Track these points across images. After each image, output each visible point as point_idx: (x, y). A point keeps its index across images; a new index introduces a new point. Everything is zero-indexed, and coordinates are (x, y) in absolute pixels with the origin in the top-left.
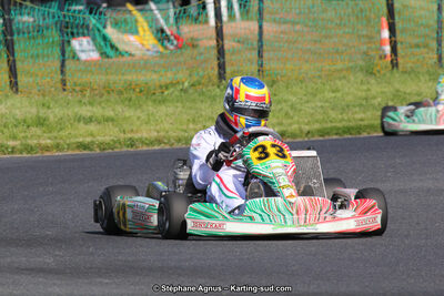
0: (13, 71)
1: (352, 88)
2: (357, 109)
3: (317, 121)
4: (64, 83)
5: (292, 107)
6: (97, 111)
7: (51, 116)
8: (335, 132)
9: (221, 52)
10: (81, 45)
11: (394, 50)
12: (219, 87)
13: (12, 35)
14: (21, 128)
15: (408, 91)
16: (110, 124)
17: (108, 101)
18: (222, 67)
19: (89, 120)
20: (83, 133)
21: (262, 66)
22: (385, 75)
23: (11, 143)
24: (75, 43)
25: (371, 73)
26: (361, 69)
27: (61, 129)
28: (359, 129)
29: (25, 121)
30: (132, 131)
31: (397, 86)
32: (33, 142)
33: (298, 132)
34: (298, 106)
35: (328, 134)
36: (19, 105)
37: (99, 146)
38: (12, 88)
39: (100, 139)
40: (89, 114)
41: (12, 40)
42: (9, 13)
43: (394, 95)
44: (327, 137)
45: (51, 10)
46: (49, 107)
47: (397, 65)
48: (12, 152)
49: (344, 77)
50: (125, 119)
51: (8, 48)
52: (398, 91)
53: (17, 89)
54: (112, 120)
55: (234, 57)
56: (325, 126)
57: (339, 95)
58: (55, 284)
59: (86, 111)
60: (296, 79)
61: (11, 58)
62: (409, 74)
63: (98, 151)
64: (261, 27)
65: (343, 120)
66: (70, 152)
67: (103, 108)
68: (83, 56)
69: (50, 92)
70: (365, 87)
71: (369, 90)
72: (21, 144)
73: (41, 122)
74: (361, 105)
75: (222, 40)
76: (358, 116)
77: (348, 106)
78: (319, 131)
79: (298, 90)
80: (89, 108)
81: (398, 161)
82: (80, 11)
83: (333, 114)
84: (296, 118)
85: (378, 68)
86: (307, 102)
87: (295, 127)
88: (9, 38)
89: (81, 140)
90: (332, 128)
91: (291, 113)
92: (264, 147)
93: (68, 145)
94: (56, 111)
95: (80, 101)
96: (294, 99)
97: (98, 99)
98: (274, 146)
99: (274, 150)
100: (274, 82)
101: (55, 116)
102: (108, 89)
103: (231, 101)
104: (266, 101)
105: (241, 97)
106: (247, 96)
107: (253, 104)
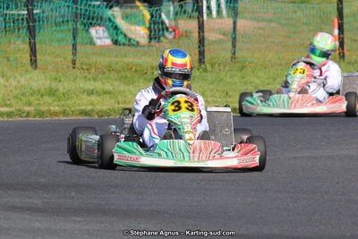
0: (33, 51)
4: (74, 62)
6: (98, 85)
7: (61, 89)
9: (201, 41)
11: (342, 45)
12: (198, 69)
13: (34, 22)
14: (36, 97)
16: (108, 96)
17: (108, 77)
18: (202, 54)
19: (91, 93)
20: (85, 103)
21: (234, 54)
23: (27, 109)
24: (93, 31)
27: (68, 99)
29: (39, 91)
30: (125, 102)
32: (44, 108)
36: (36, 78)
37: (97, 113)
38: (32, 65)
39: (99, 107)
40: (92, 88)
41: (34, 26)
42: (33, 4)
45: (67, 4)
46: (60, 81)
47: (343, 56)
48: (27, 116)
50: (120, 92)
51: (30, 33)
53: (36, 66)
54: (110, 93)
55: (212, 47)
58: (37, 221)
59: (90, 85)
60: (261, 66)
61: (32, 41)
62: (353, 64)
63: (96, 117)
64: (235, 23)
66: (74, 118)
67: (103, 83)
68: (98, 42)
69: (63, 69)
72: (35, 109)
73: (52, 93)
75: (203, 32)
79: (263, 74)
80: (92, 82)
82: (98, 7)
86: (269, 84)
88: (31, 24)
89: (83, 108)
92: (179, 102)
93: (73, 111)
94: (66, 84)
95: (86, 77)
96: (258, 81)
97: (100, 76)
98: (186, 102)
99: (186, 105)
100: (243, 67)
101: (64, 88)
102: (110, 68)
103: (162, 67)
104: (188, 67)
105: (169, 65)
106: (173, 64)
107: (177, 70)
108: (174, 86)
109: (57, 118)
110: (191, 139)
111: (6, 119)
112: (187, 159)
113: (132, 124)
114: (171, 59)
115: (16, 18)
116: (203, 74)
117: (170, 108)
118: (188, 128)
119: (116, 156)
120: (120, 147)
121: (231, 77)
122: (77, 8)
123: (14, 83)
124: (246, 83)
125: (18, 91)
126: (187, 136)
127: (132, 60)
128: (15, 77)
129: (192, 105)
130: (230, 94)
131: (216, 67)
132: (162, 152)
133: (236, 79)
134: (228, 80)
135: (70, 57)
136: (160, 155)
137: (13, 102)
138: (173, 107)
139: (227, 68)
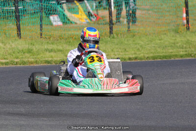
0: (19, 29)
1: (168, 39)
2: (170, 48)
3: (151, 53)
4: (41, 35)
5: (141, 46)
6: (55, 47)
7: (34, 49)
8: (159, 57)
9: (111, 22)
10: (54, 18)
11: (188, 22)
12: (110, 37)
13: (19, 13)
14: (21, 54)
15: (193, 40)
16: (60, 53)
17: (60, 42)
18: (111, 28)
19: (51, 51)
20: (48, 56)
21: (129, 28)
22: (183, 33)
23: (16, 60)
25: (178, 32)
26: (173, 30)
27: (39, 54)
28: (170, 57)
29: (22, 51)
31: (188, 38)
32: (26, 60)
33: (143, 57)
34: (144, 46)
35: (156, 58)
36: (21, 44)
37: (55, 62)
38: (18, 36)
39: (55, 59)
40: (51, 48)
41: (19, 16)
42: (18, 3)
43: (187, 42)
44: (156, 60)
46: (34, 45)
47: (189, 28)
48: (16, 64)
49: (165, 34)
51: (17, 19)
52: (188, 40)
53: (20, 37)
54: (61, 51)
56: (155, 55)
57: (162, 41)
59: (50, 47)
60: (144, 34)
62: (194, 33)
63: (54, 64)
65: (163, 52)
66: (42, 65)
67: (58, 45)
69: (35, 38)
70: (174, 38)
71: (176, 39)
72: (20, 61)
73: (30, 51)
74: (171, 46)
75: (112, 16)
76: (170, 51)
77: (166, 46)
78: (152, 57)
79: (145, 39)
80: (51, 45)
81: (183, 70)
82: (54, 4)
83: (159, 50)
84: (142, 51)
85: (181, 30)
86: (148, 44)
87: (142, 55)
88: (17, 14)
89: (47, 59)
90: (158, 56)
91: (141, 49)
92: (93, 57)
93: (41, 61)
94: (37, 46)
95: (48, 42)
96: (142, 43)
97: (56, 41)
98: (97, 57)
99: (97, 59)
100: (134, 35)
101: (36, 49)
102: (61, 37)
103: (83, 37)
104: (98, 37)
105: (87, 36)
106: (89, 35)
107: (92, 39)
108: (90, 48)
109: (32, 65)
110: (101, 78)
111: (4, 66)
112: (100, 89)
113: (67, 70)
114: (88, 32)
115: (9, 11)
116: (112, 39)
117: (88, 61)
118: (99, 71)
119: (59, 87)
120: (62, 83)
121: (127, 41)
122: (42, 5)
123: (8, 46)
124: (136, 44)
125: (11, 51)
126: (99, 76)
127: (73, 33)
128: (9, 43)
129: (100, 58)
130: (127, 50)
131: (119, 36)
132: (85, 85)
133: (130, 42)
134: (126, 42)
135: (39, 31)
136: (84, 87)
137: (9, 56)
138: (90, 60)
139: (125, 36)
